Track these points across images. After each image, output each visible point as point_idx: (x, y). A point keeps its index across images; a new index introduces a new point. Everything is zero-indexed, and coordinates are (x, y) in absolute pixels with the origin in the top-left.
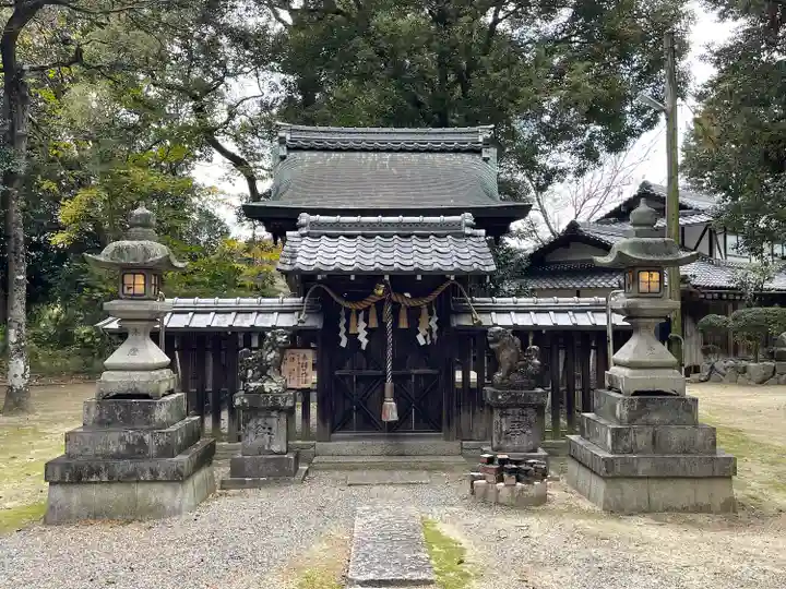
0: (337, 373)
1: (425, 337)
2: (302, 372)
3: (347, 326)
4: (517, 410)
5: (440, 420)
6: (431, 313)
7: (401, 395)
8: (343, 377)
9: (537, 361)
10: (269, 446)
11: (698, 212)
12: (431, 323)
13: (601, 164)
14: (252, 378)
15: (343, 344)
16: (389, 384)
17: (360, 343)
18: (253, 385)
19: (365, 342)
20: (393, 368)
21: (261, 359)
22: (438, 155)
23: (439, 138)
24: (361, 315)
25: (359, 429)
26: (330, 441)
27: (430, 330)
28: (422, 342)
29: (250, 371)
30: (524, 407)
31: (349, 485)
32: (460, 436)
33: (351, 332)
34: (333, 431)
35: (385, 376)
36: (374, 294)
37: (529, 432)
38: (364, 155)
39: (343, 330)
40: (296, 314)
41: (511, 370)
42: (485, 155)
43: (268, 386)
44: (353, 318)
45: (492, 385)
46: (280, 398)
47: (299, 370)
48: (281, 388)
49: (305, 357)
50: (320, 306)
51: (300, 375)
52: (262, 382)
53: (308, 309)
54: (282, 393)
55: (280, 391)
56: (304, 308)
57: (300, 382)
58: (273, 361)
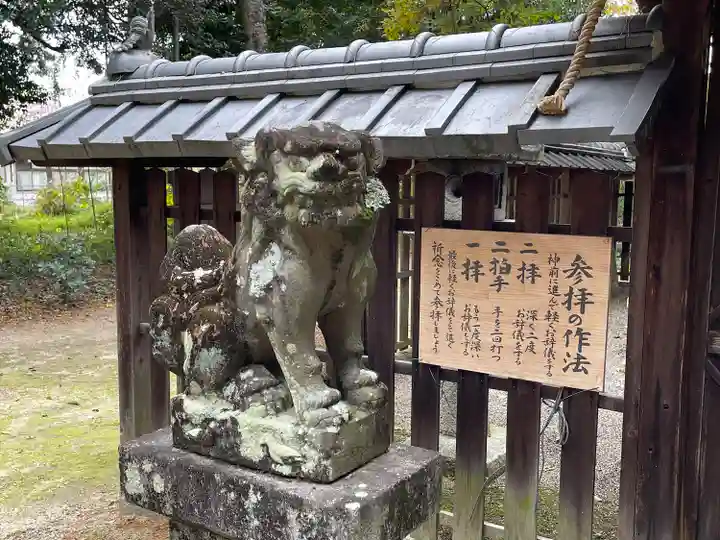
21: (231, 285)
43: (258, 429)
46: (292, 515)
47: (552, 317)
48: (314, 454)
49: (579, 267)
50: (656, 42)
51: (559, 337)
52: (237, 406)
53: (601, 62)
54: (318, 479)
55: (308, 467)
56: (574, 60)
57: (558, 366)
58: (276, 300)
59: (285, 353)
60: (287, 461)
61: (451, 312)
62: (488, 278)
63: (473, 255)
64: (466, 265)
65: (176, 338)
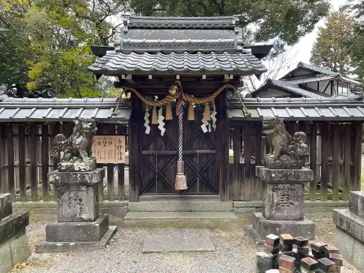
0: (144, 152)
1: (207, 127)
2: (118, 152)
3: (150, 118)
4: (287, 186)
5: (218, 186)
6: (212, 109)
7: (190, 168)
8: (149, 155)
9: (303, 145)
10: (80, 215)
11: (326, 75)
12: (211, 116)
13: (284, 51)
14: (63, 159)
15: (148, 131)
16: (180, 162)
17: (160, 131)
18: (64, 164)
19: (163, 130)
20: (184, 149)
21: (71, 143)
22: (210, 31)
23: (211, 22)
24: (160, 111)
25: (160, 192)
26: (138, 201)
27: (211, 122)
28: (205, 130)
29: (62, 153)
30: (292, 183)
31: (145, 253)
32: (232, 198)
33: (153, 122)
34: (140, 194)
35: (177, 155)
36: (169, 94)
37: (296, 203)
38: (169, 31)
39: (147, 122)
40: (112, 109)
41: (282, 153)
42: (236, 30)
43: (78, 165)
44: (154, 112)
45: (265, 165)
46: (86, 176)
47: (115, 151)
48: (88, 167)
49: (120, 141)
50: (130, 104)
51: (117, 154)
52: (72, 162)
53: (122, 106)
54: (89, 171)
55: (88, 169)
56: (117, 105)
57: (117, 159)
58: (81, 144)
59: (82, 153)
60: (84, 169)
61: (95, 152)
62: (102, 145)
63: (99, 140)
64: (98, 142)
65: (59, 153)
